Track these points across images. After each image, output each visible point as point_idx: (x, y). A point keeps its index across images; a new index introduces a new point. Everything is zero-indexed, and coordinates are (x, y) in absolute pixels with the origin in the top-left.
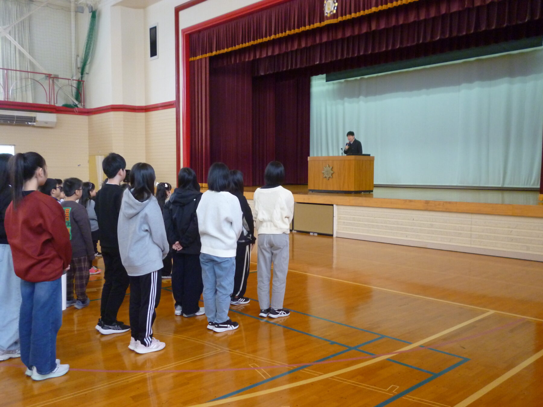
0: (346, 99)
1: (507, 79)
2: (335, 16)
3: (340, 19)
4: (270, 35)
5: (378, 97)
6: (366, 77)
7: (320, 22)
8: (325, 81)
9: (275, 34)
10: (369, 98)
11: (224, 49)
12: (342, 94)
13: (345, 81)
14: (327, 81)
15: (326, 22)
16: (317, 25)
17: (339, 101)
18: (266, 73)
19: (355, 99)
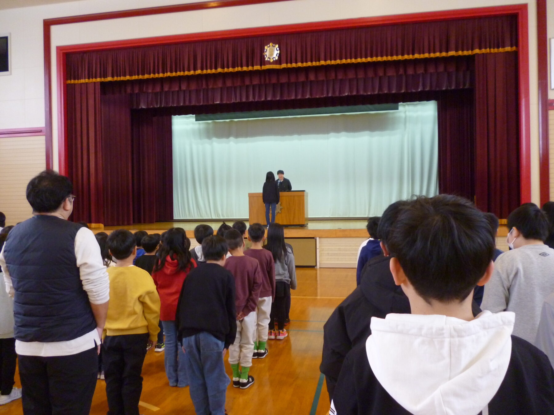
0: (214, 139)
1: (367, 133)
2: (275, 62)
3: (284, 66)
4: (195, 70)
5: (249, 139)
6: (236, 120)
7: (261, 66)
8: (195, 120)
9: (202, 70)
10: (240, 139)
11: (125, 76)
12: (209, 134)
13: (212, 122)
14: (196, 120)
15: (267, 67)
16: (257, 67)
17: (206, 140)
18: (149, 107)
19: (224, 140)
